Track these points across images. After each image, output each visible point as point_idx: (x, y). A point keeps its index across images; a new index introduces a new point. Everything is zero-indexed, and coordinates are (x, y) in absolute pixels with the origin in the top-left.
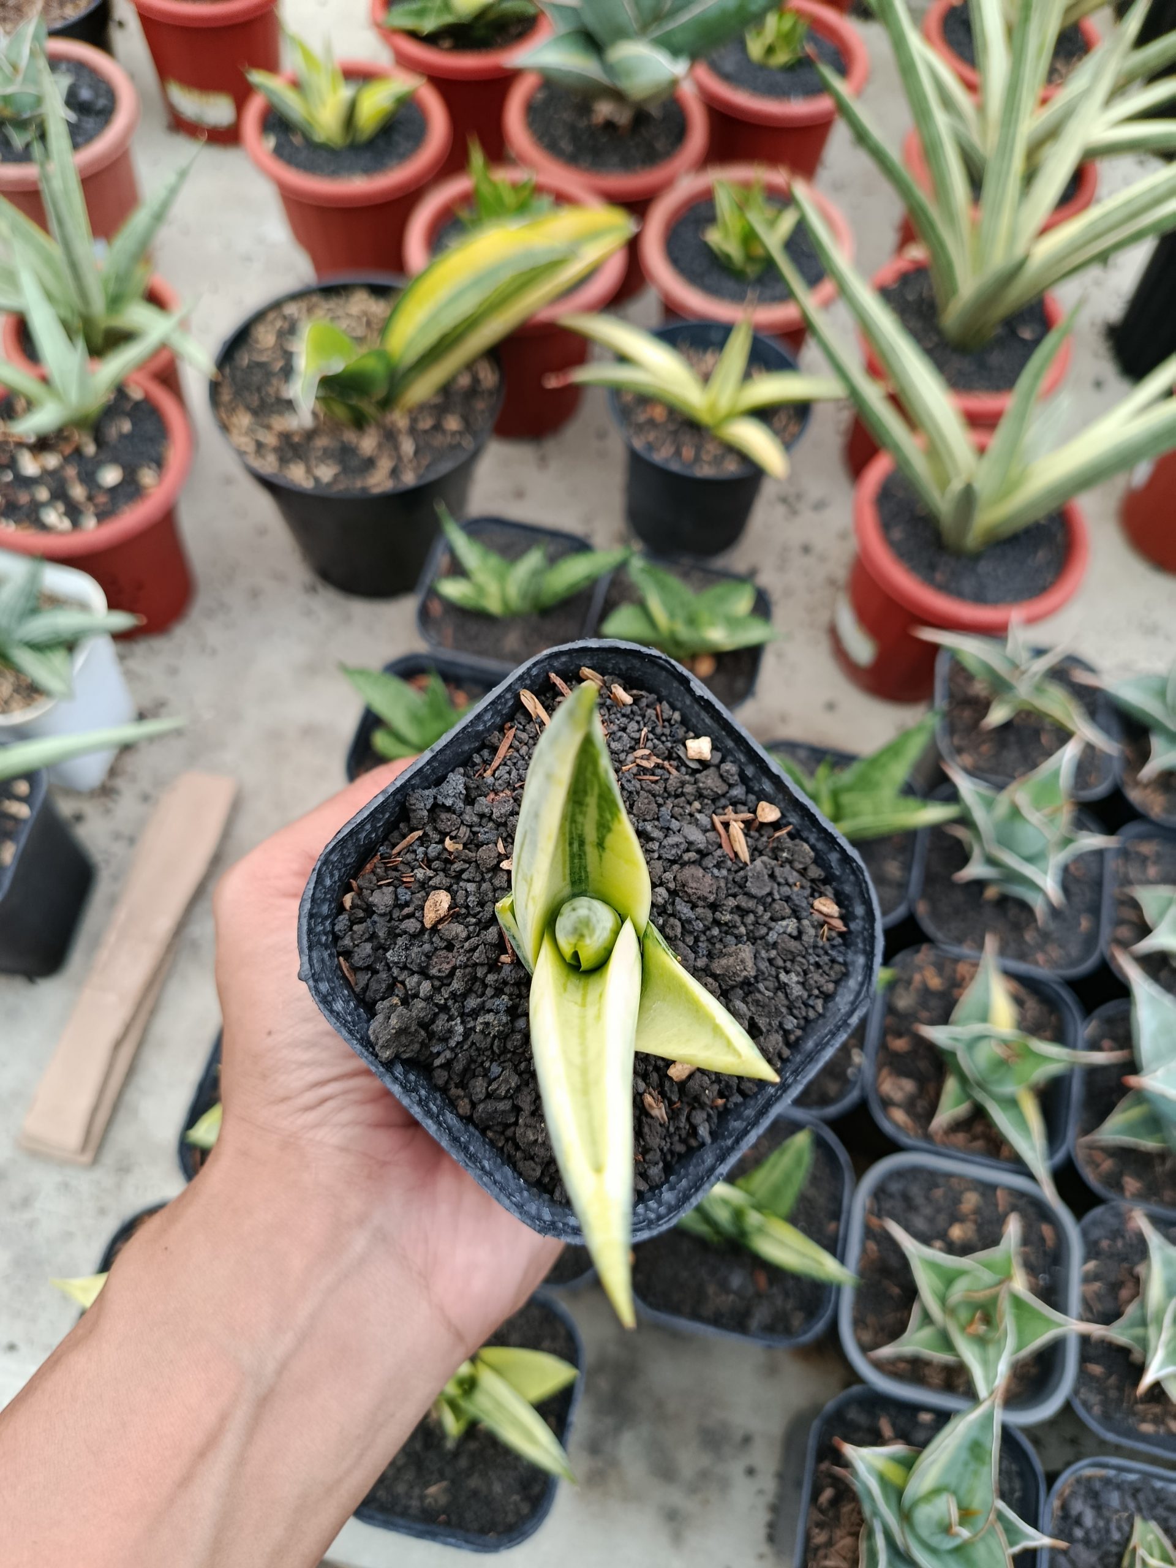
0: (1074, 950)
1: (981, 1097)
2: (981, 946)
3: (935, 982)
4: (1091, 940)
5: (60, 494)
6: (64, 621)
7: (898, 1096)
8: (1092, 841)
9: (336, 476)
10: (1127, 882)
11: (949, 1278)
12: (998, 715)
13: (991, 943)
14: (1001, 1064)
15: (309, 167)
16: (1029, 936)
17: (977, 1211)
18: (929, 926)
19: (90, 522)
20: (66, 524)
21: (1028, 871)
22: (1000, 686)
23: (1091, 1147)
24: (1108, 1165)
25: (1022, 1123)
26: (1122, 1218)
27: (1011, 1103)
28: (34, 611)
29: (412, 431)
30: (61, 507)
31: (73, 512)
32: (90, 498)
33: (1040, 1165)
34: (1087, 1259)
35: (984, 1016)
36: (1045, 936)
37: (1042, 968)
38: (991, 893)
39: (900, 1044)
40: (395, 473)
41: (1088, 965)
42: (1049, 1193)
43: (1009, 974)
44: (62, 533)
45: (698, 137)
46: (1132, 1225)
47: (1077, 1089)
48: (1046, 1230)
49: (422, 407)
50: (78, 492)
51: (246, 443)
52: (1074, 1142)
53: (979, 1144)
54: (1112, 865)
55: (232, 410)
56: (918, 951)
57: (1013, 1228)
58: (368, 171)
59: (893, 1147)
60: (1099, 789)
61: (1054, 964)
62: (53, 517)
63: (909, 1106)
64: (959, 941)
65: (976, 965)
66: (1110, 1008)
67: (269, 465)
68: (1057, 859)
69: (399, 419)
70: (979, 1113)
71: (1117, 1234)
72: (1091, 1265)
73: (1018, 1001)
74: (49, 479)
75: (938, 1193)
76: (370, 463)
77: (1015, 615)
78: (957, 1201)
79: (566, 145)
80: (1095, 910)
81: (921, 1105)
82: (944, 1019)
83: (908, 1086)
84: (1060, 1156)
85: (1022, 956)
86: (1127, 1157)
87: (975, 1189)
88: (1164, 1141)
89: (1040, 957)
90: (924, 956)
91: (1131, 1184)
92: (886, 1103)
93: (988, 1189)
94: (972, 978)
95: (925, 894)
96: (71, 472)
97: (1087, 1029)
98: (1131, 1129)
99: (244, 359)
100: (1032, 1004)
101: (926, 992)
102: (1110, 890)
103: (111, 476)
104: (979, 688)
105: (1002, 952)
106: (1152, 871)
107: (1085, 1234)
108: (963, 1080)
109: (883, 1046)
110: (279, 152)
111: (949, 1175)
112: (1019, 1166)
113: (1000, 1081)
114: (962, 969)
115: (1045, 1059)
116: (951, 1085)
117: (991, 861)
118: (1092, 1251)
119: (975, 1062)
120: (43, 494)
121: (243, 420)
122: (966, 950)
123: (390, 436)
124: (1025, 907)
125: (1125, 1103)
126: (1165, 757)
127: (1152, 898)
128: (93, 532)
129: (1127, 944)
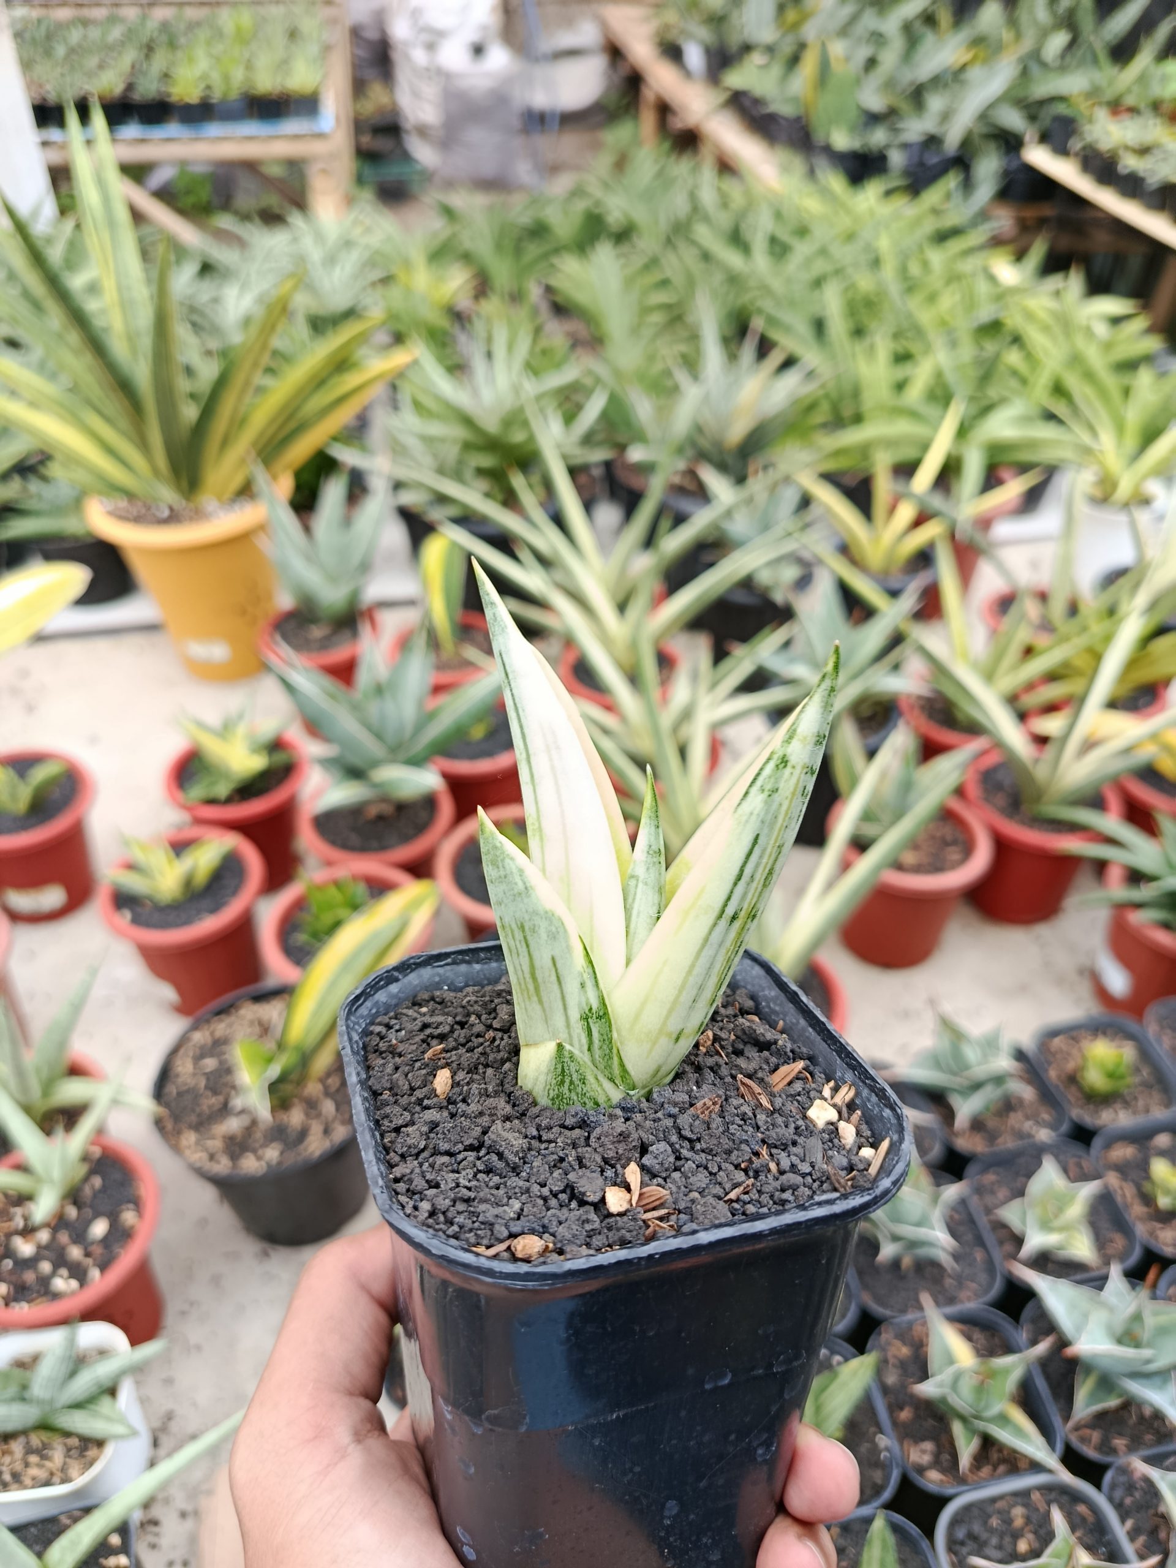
0: (983, 1277)
1: (981, 1425)
2: (920, 1308)
3: (905, 1351)
4: (990, 1267)
5: (61, 1262)
6: (103, 1370)
7: (926, 1459)
8: (952, 1191)
9: (282, 1153)
10: (988, 1211)
13: (926, 1299)
14: (980, 1389)
15: (163, 925)
16: (948, 1282)
17: (1028, 1520)
18: (877, 1309)
19: (95, 1273)
20: (74, 1284)
21: (922, 1233)
23: (1077, 1428)
24: (1096, 1436)
25: (1019, 1432)
26: (1125, 1471)
27: (1002, 1419)
28: (73, 1374)
29: (327, 1094)
30: (64, 1272)
31: (78, 1273)
32: (87, 1254)
33: (1051, 1459)
34: (1123, 1521)
35: (950, 1360)
36: (960, 1279)
37: (971, 1304)
38: (907, 1262)
39: (905, 1415)
40: (327, 1131)
41: (998, 1286)
42: (1066, 1477)
43: (952, 1319)
44: (73, 1293)
46: (1137, 1475)
47: (1041, 1385)
48: (1082, 1508)
49: (327, 1074)
50: (75, 1253)
51: (198, 1157)
52: (1063, 1430)
53: (1002, 1468)
54: (975, 1202)
55: (179, 1133)
56: (880, 1334)
57: (1058, 1519)
58: (215, 909)
59: (942, 1501)
60: (936, 1151)
61: (977, 1295)
62: (60, 1284)
63: (936, 1464)
64: (904, 1311)
65: (924, 1324)
66: (1028, 1312)
67: (222, 1166)
68: (937, 1216)
69: (313, 1088)
70: (988, 1442)
71: (1130, 1488)
72: (1129, 1523)
73: (969, 1338)
74: (46, 1253)
75: (994, 1522)
76: (303, 1134)
78: (1008, 1521)
79: (354, 839)
80: (980, 1242)
81: (945, 1457)
82: (924, 1375)
83: (928, 1446)
84: (1059, 1446)
85: (951, 1300)
86: (1101, 1419)
87: (1016, 1503)
88: (1120, 1396)
89: (964, 1294)
90: (886, 1335)
91: (1119, 1443)
92: (921, 1470)
93: (1023, 1497)
94: (927, 1335)
95: (865, 1286)
96: (64, 1237)
97: (1022, 1335)
98: (1093, 1398)
99: (171, 1089)
100: (977, 1335)
101: (903, 1365)
102: (983, 1221)
103: (99, 1228)
105: (938, 1304)
106: (1001, 1195)
107: (1111, 1499)
108: (963, 1419)
109: (895, 1423)
110: (136, 921)
111: (993, 1500)
112: (1036, 1467)
113: (987, 1407)
114: (918, 1329)
115: (1006, 1371)
116: (957, 1428)
117: (896, 1238)
118: (1123, 1511)
119: (962, 1400)
120: (46, 1267)
121: (189, 1138)
122: (910, 1316)
123: (311, 1105)
124: (935, 1264)
125: (1078, 1378)
126: (965, 1109)
127: (1011, 1214)
128: (101, 1283)
129: (1014, 1256)
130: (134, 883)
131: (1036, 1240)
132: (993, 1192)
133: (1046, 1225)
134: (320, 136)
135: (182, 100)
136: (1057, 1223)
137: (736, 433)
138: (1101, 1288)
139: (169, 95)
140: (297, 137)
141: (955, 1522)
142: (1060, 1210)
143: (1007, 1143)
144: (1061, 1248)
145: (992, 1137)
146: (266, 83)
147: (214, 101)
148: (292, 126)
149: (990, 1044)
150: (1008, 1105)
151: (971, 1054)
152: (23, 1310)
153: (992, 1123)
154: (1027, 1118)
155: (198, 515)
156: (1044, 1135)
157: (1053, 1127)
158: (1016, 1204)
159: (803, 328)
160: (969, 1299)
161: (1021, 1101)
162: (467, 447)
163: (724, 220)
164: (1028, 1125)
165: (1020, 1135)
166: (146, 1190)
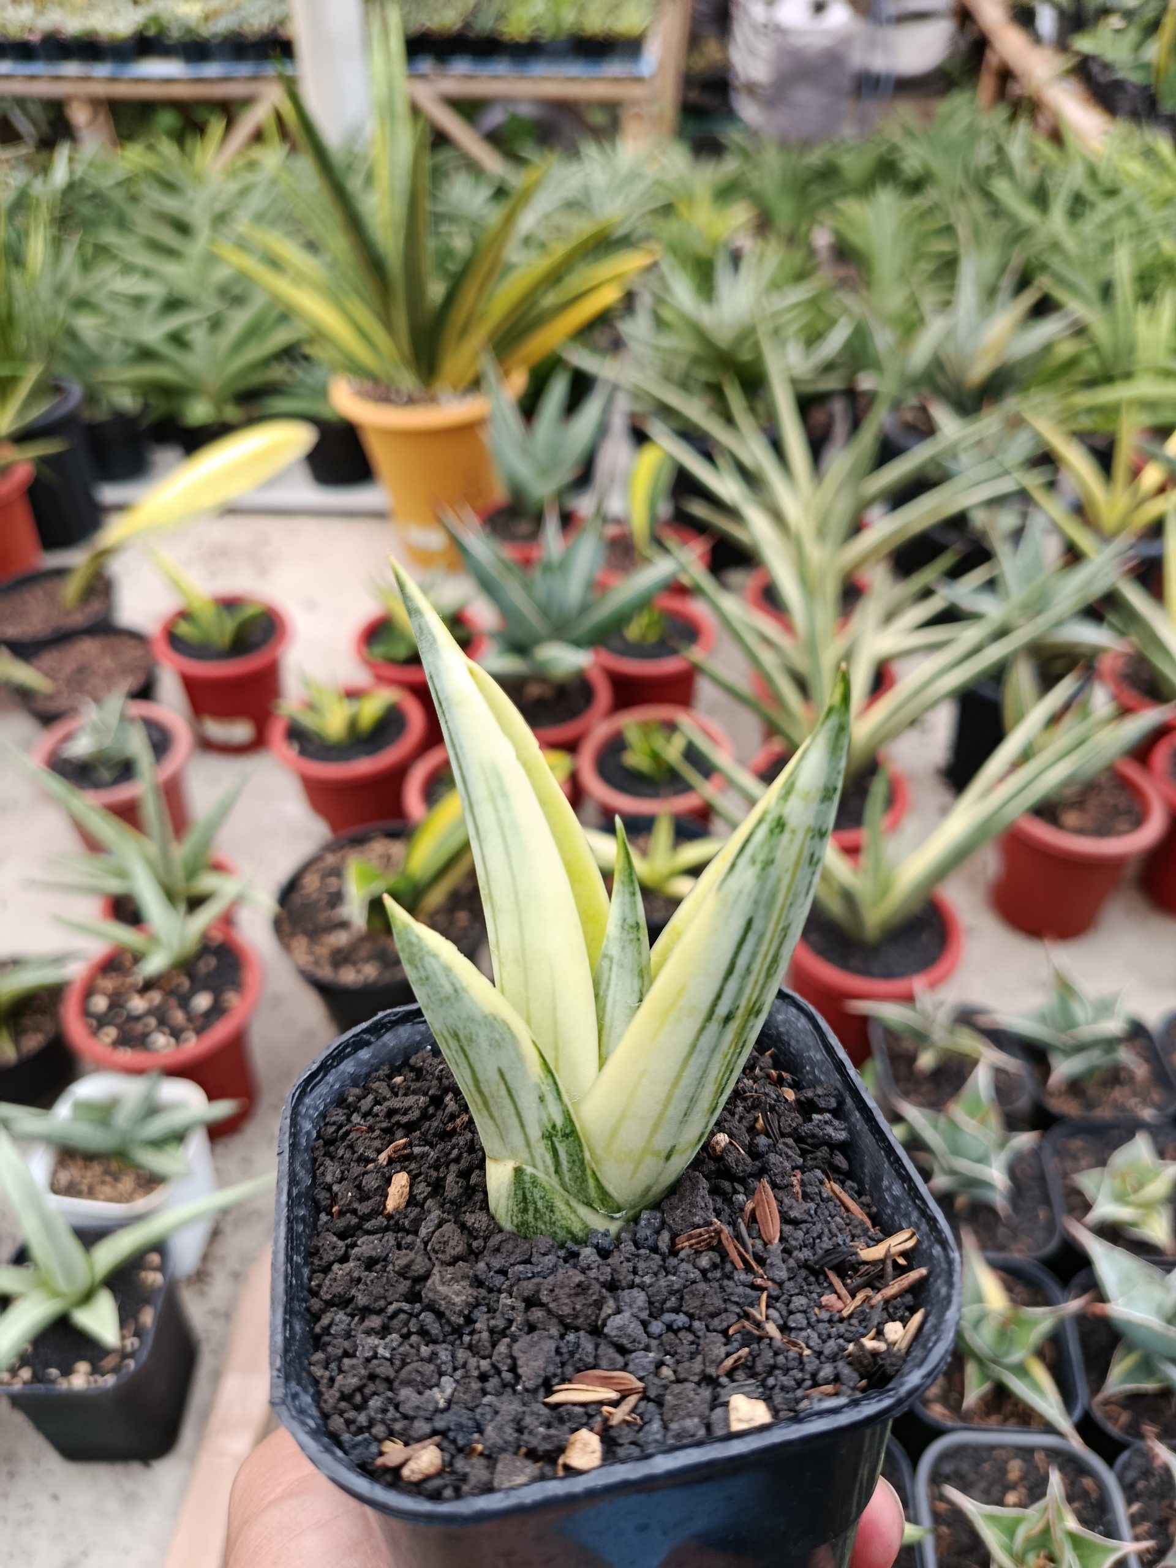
0: (1041, 1234)
1: (997, 1371)
4: (1051, 1226)
5: (165, 1021)
7: (935, 1394)
8: (1025, 1140)
9: (379, 972)
10: (1065, 1175)
11: (1010, 1530)
12: (926, 1060)
14: (1003, 1334)
15: (324, 759)
16: (1002, 1232)
17: (1024, 1478)
19: (190, 1038)
20: (171, 1042)
21: (981, 1171)
22: (921, 1038)
23: (1106, 1403)
24: (1125, 1417)
25: (1036, 1386)
26: (1148, 1456)
27: (1021, 1370)
28: (147, 1118)
30: (165, 1030)
31: (176, 1034)
32: (189, 1021)
33: (1064, 1423)
34: (1129, 1502)
35: (979, 1298)
36: (1013, 1230)
37: (1020, 1254)
38: (961, 1202)
41: (1052, 1246)
42: (1076, 1444)
43: (995, 1265)
44: (168, 1050)
45: (603, 695)
46: (1157, 1463)
48: (1087, 1482)
49: (437, 912)
50: (178, 1016)
51: (305, 959)
52: (1087, 1401)
53: (1013, 1421)
54: (1052, 1165)
55: (293, 936)
57: (1055, 1481)
59: (936, 1432)
60: (1022, 1103)
61: (1028, 1249)
62: (161, 1040)
63: (942, 1399)
66: (1080, 1279)
67: (324, 972)
68: (1000, 1160)
70: (999, 1390)
71: (1147, 1472)
72: (1136, 1507)
73: (1009, 1289)
74: (155, 1012)
75: (986, 1467)
77: (918, 984)
78: (1003, 1472)
81: (953, 1396)
84: (1078, 1412)
85: (1001, 1248)
86: (1133, 1401)
87: (1016, 1457)
88: (1160, 1381)
89: (1015, 1246)
91: (1149, 1429)
92: (928, 1402)
93: (1026, 1452)
96: (172, 1003)
98: (1130, 1376)
99: (297, 899)
100: (1019, 1289)
102: (1054, 1183)
103: (202, 1001)
104: (908, 1045)
105: (983, 1247)
106: (1084, 1162)
107: (1120, 1478)
108: (980, 1361)
110: (302, 752)
111: (992, 1448)
112: (1049, 1428)
113: (1007, 1353)
115: (1036, 1321)
116: (971, 1368)
117: (952, 1172)
118: (1131, 1493)
119: (982, 1340)
120: (151, 1023)
121: (301, 943)
124: (989, 1208)
125: (1118, 1354)
126: (1063, 1068)
127: (1088, 1181)
128: (193, 1046)
129: (1079, 1220)
130: (308, 721)
131: (1106, 1209)
132: (1075, 1158)
133: (1121, 1198)
134: (639, 80)
135: (512, 39)
136: (1133, 1198)
137: (978, 371)
138: (1169, 1271)
139: (502, 34)
140: (617, 80)
141: (946, 1456)
142: (1139, 1186)
143: (1104, 1113)
144: (1134, 1224)
145: (1090, 1105)
146: (595, 23)
147: (543, 41)
148: (614, 68)
149: (1105, 1008)
150: (1115, 1076)
151: (1080, 1012)
152: (126, 1055)
153: (1092, 1091)
154: (1135, 1094)
155: (432, 399)
156: (1148, 1114)
157: (1158, 1107)
158: (1097, 1171)
159: (1089, 287)
160: (1020, 1251)
161: (1131, 1078)
162: (697, 360)
163: (1028, 175)
164: (1132, 1102)
165: (1121, 1108)
166: (250, 978)
